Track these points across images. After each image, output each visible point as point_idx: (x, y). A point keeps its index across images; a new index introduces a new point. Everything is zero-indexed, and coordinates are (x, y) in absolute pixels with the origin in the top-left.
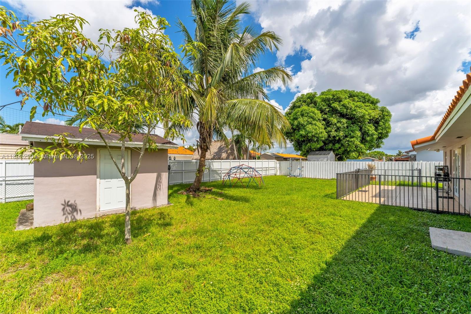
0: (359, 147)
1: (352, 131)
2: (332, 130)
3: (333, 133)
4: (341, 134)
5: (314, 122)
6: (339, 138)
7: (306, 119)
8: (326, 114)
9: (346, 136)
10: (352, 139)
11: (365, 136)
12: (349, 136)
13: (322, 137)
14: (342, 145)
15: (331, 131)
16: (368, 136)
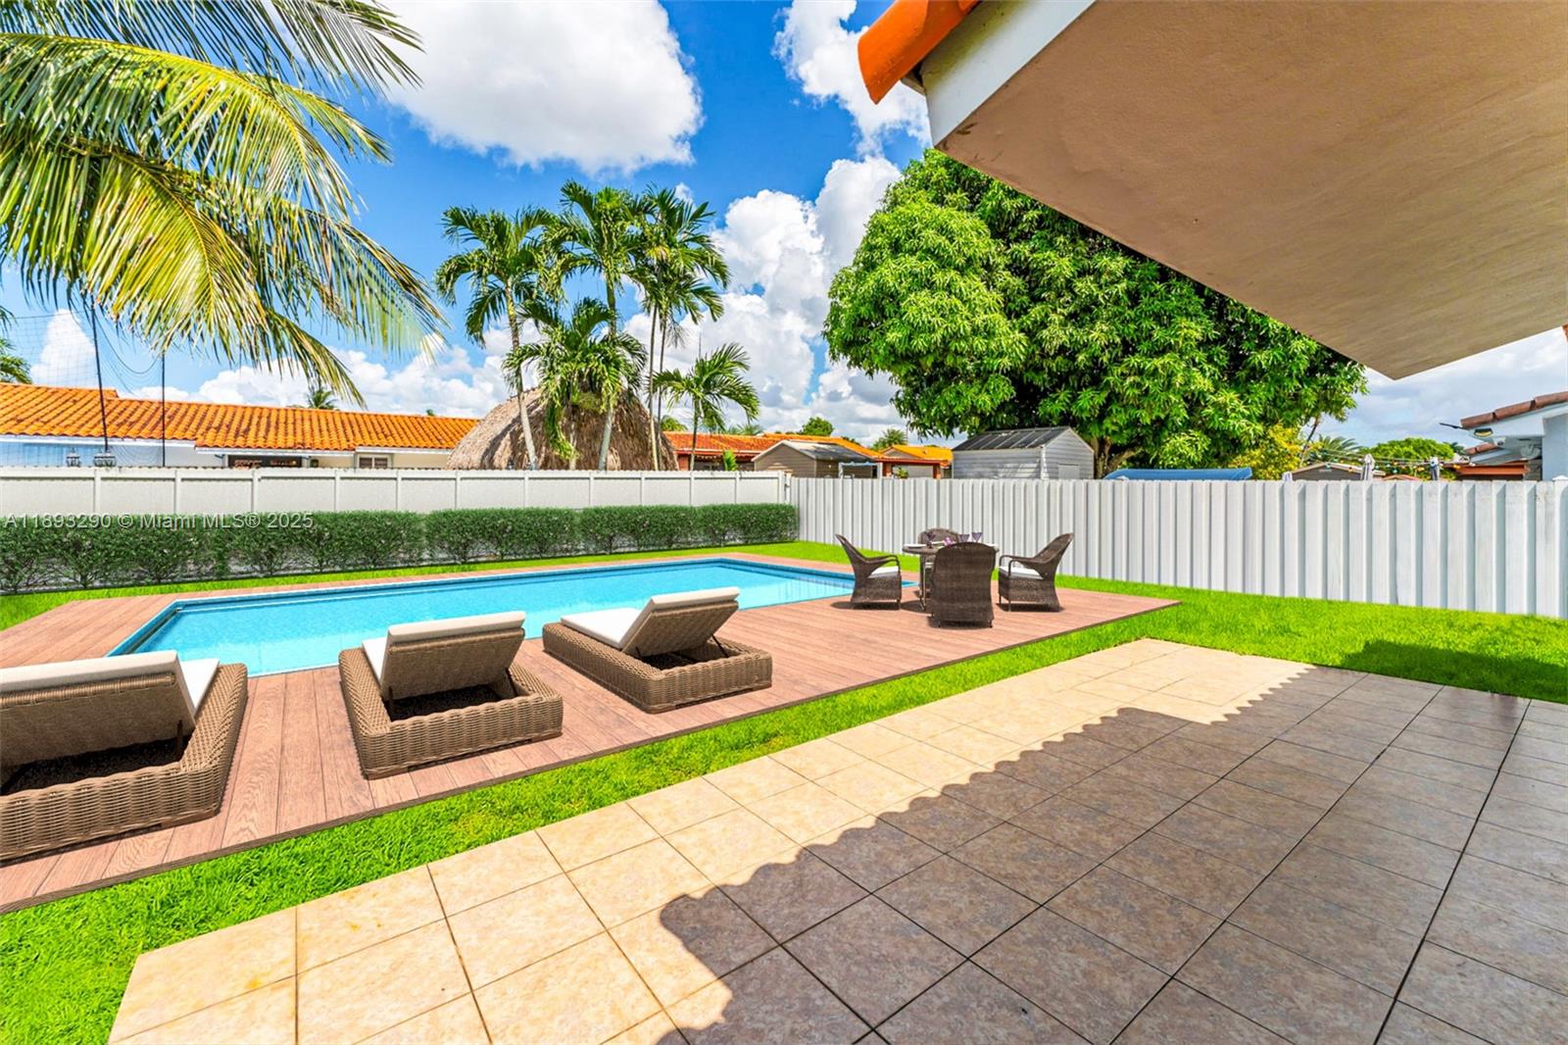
0: (1214, 404)
1: (1158, 317)
2: (1053, 316)
3: (1057, 334)
4: (1099, 334)
5: (939, 278)
6: (1094, 358)
7: (911, 262)
8: (1024, 237)
9: (1128, 348)
10: (1158, 362)
11: (1245, 346)
12: (1144, 347)
13: (1001, 355)
14: (1114, 397)
15: (1044, 325)
16: (1263, 342)
